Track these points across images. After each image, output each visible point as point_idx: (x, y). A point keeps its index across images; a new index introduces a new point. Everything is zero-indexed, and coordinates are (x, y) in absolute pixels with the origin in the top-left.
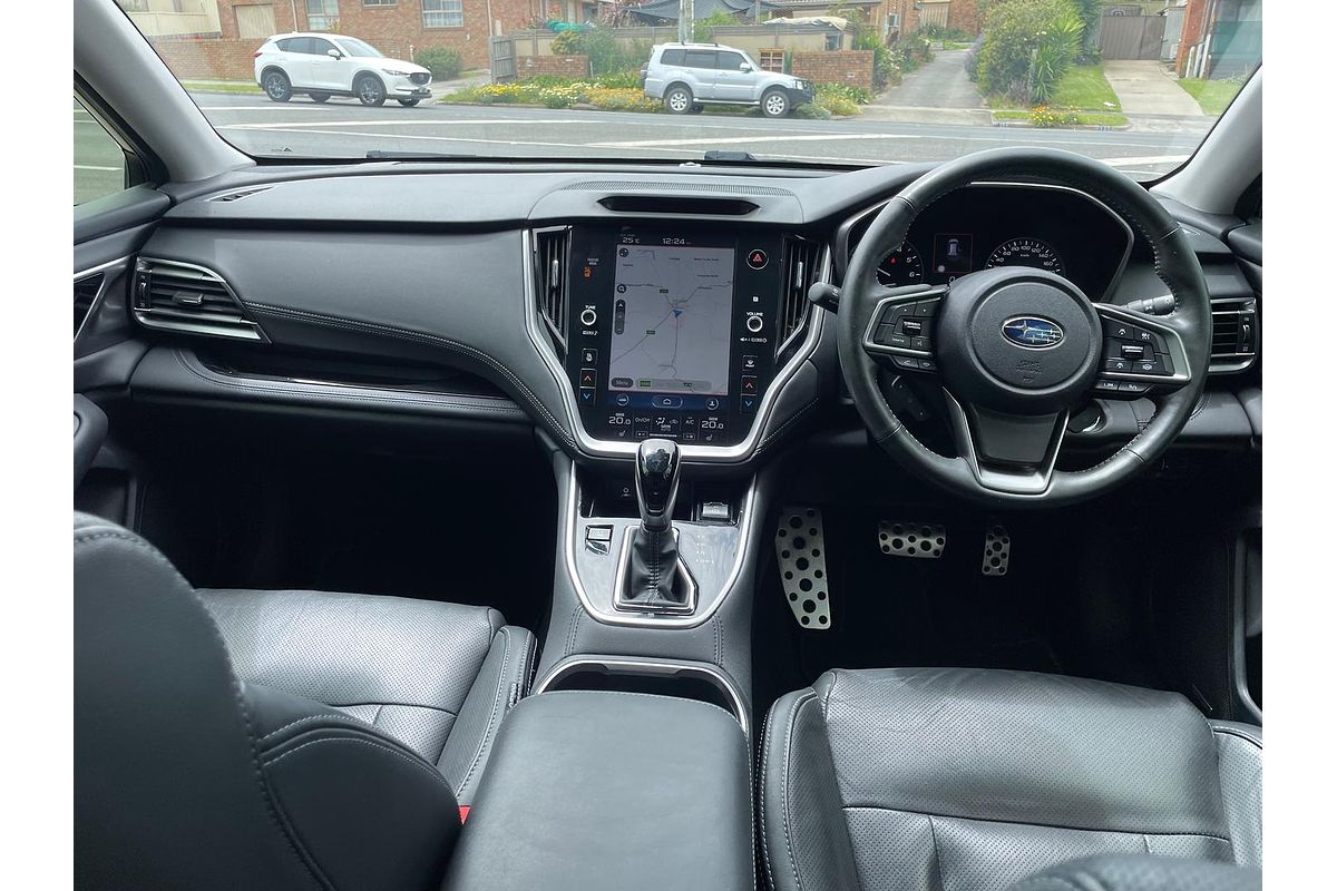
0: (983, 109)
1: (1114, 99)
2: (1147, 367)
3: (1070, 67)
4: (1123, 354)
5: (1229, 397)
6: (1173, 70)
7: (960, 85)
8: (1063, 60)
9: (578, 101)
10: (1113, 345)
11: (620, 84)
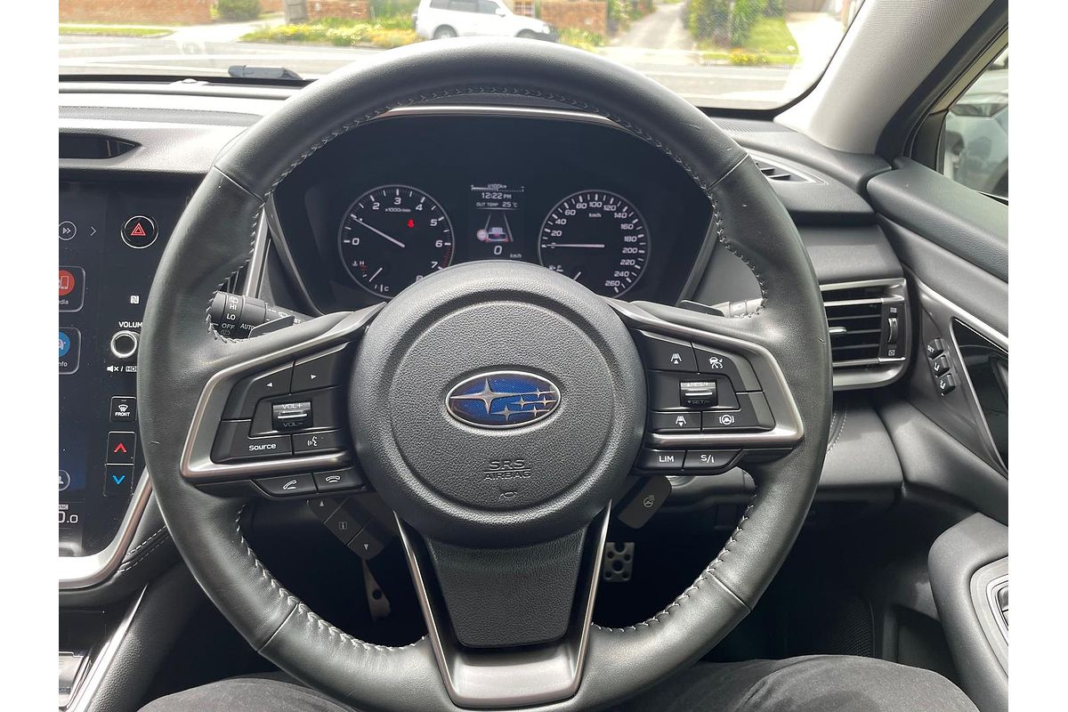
0: (693, 51)
1: (794, 44)
2: (726, 420)
3: (760, 17)
4: (684, 400)
5: (870, 419)
6: (838, 20)
7: (675, 32)
8: (755, 11)
9: (362, 40)
10: (666, 383)
11: (398, 26)
